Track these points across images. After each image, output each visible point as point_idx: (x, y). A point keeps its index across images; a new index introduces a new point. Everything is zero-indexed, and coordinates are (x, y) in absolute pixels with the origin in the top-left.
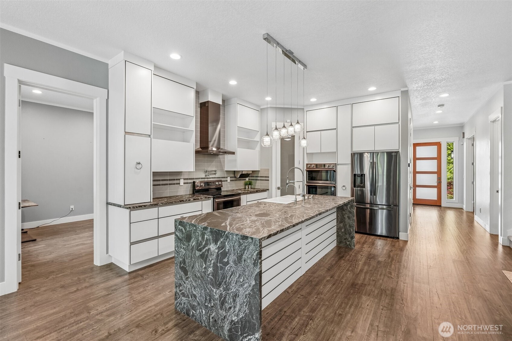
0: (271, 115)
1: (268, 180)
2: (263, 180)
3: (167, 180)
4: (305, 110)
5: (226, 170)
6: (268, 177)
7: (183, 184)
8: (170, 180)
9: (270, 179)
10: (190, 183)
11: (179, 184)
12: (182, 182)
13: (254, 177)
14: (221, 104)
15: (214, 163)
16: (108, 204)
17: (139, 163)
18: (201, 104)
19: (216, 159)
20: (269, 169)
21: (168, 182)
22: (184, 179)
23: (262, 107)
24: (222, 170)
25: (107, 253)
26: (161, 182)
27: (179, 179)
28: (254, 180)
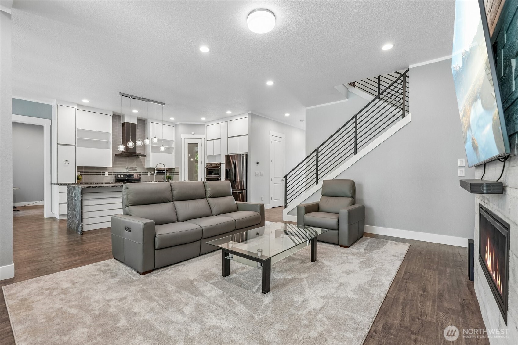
0: (181, 129)
1: (179, 175)
2: (176, 175)
3: (95, 172)
4: (206, 125)
5: (146, 167)
6: (179, 173)
7: (108, 175)
8: (97, 172)
9: (180, 174)
10: (113, 175)
11: (105, 175)
12: (107, 174)
13: (172, 173)
14: (137, 123)
15: (135, 163)
16: (52, 184)
17: (67, 161)
18: (123, 124)
19: (137, 160)
20: (179, 167)
21: (96, 174)
22: (109, 172)
23: (176, 124)
24: (143, 167)
25: (51, 211)
26: (90, 174)
27: (105, 172)
28: (172, 175)
